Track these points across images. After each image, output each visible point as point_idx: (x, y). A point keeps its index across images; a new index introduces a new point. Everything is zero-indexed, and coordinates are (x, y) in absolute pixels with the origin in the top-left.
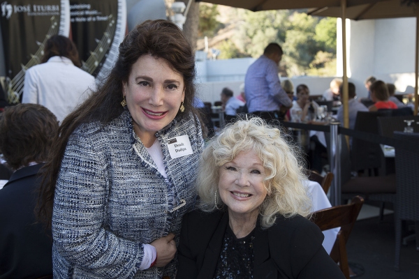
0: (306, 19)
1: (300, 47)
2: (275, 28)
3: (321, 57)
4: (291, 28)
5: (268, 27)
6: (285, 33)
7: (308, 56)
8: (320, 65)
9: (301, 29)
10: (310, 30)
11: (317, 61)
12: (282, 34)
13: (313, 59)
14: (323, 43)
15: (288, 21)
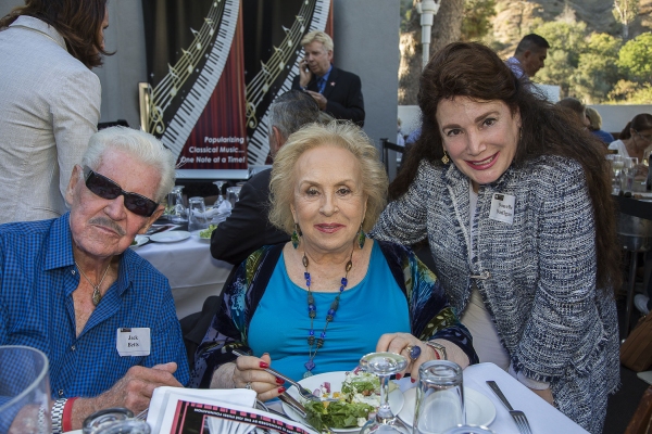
0: (607, 40)
1: (594, 73)
2: (565, 51)
3: (622, 86)
4: (587, 50)
5: (557, 48)
6: (578, 56)
7: (605, 85)
8: (621, 97)
9: (598, 52)
10: (613, 53)
11: (617, 92)
12: (575, 58)
13: (612, 88)
14: (628, 69)
15: (584, 42)
